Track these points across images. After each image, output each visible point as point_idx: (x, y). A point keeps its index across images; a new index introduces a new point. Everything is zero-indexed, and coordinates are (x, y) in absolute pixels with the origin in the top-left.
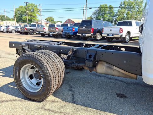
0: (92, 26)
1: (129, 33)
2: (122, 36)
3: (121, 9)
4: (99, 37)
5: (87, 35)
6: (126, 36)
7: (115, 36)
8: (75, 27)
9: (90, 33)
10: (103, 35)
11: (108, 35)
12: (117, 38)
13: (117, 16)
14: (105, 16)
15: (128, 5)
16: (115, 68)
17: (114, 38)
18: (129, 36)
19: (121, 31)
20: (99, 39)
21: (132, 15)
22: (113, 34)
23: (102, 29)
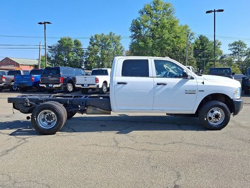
0: (60, 74)
1: (105, 82)
2: (98, 86)
3: (93, 46)
4: (70, 88)
5: (54, 86)
6: (103, 86)
7: (91, 86)
8: (35, 76)
9: (59, 84)
10: (76, 86)
11: (83, 85)
12: (93, 89)
13: (88, 56)
14: (70, 54)
15: (102, 41)
16: (98, 109)
17: (90, 88)
18: (106, 86)
19: (97, 80)
20: (71, 90)
21: (108, 55)
22: (88, 85)
23: (74, 79)
